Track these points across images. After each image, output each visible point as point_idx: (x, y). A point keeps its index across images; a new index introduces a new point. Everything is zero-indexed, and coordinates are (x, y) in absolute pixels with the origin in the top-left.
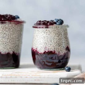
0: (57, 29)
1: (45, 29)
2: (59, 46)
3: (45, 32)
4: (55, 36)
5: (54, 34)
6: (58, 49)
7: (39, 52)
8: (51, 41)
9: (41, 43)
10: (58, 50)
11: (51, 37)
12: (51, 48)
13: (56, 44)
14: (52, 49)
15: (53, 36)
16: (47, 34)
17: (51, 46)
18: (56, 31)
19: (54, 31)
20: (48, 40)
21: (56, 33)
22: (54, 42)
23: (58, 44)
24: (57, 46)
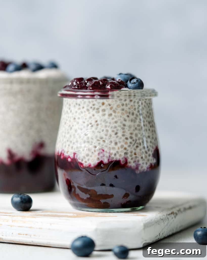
0: (131, 101)
1: (98, 102)
2: (137, 147)
3: (98, 109)
4: (125, 120)
5: (123, 114)
6: (135, 154)
7: (83, 162)
8: (116, 134)
9: (88, 138)
10: (134, 156)
11: (116, 122)
12: (117, 152)
13: (130, 140)
14: (120, 155)
15: (122, 119)
16: (104, 115)
17: (116, 147)
18: (129, 106)
19: (124, 107)
20: (107, 131)
21: (128, 110)
22: (123, 135)
23: (133, 140)
24: (132, 145)
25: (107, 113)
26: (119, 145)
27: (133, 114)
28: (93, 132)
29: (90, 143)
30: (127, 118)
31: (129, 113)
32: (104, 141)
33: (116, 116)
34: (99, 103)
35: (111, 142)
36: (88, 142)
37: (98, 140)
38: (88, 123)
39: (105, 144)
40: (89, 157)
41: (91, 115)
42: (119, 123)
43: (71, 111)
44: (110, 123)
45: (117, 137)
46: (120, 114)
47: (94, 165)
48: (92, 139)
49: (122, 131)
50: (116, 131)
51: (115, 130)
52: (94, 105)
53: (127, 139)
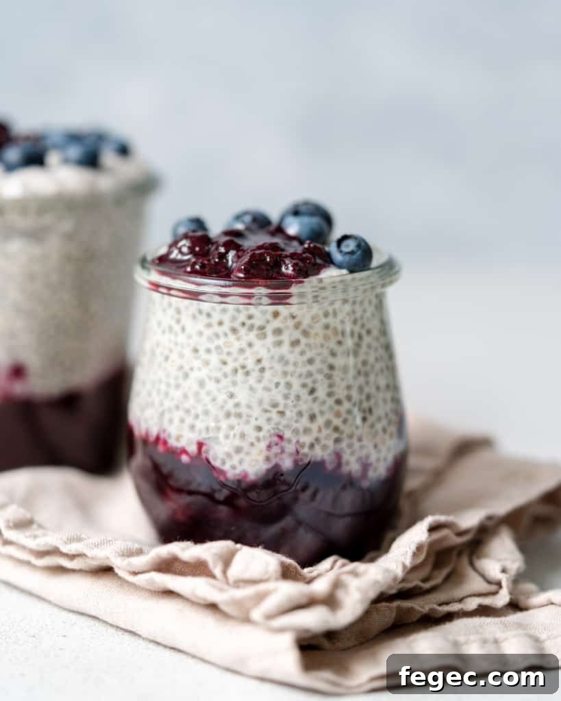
25: (286, 338)
26: (320, 421)
27: (352, 335)
28: (251, 388)
29: (244, 418)
30: (336, 348)
31: (344, 333)
32: (282, 413)
33: (310, 346)
34: (264, 313)
35: (300, 414)
36: (239, 415)
37: (266, 411)
38: (237, 365)
39: (284, 422)
40: (242, 455)
41: (244, 344)
42: (318, 364)
43: (183, 329)
44: (295, 364)
45: (315, 400)
46: (319, 340)
47: (256, 475)
48: (249, 407)
49: (327, 382)
50: (310, 385)
51: (309, 381)
52: (250, 317)
53: (338, 402)
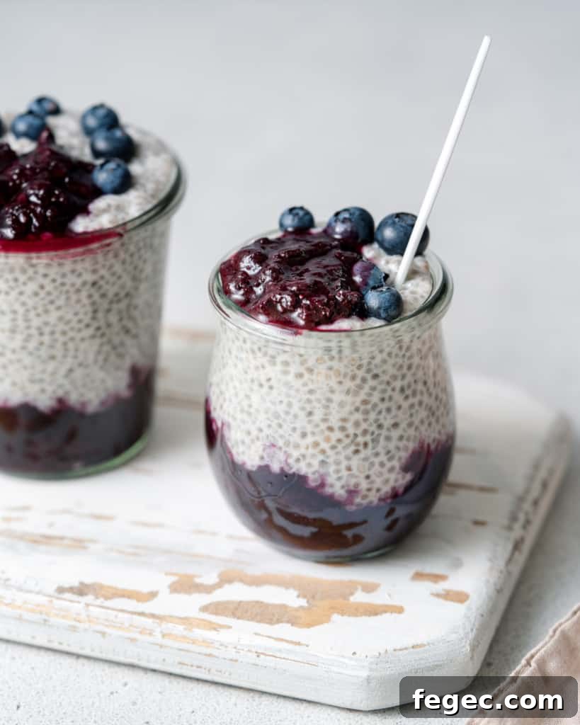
2: (357, 452)
3: (273, 357)
4: (332, 391)
5: (328, 377)
10: (344, 473)
11: (311, 392)
12: (303, 455)
13: (338, 434)
15: (325, 388)
16: (286, 373)
17: (303, 443)
18: (346, 361)
19: (335, 363)
20: (290, 405)
21: (343, 370)
22: (325, 420)
23: (347, 436)
24: (340, 447)
25: (294, 369)
26: (310, 439)
27: (353, 378)
30: (335, 386)
31: (345, 375)
33: (312, 381)
35: (294, 429)
39: (280, 433)
42: (318, 395)
44: (297, 391)
45: (310, 421)
46: (321, 378)
49: (323, 411)
50: (309, 409)
51: (308, 406)
53: (331, 429)
